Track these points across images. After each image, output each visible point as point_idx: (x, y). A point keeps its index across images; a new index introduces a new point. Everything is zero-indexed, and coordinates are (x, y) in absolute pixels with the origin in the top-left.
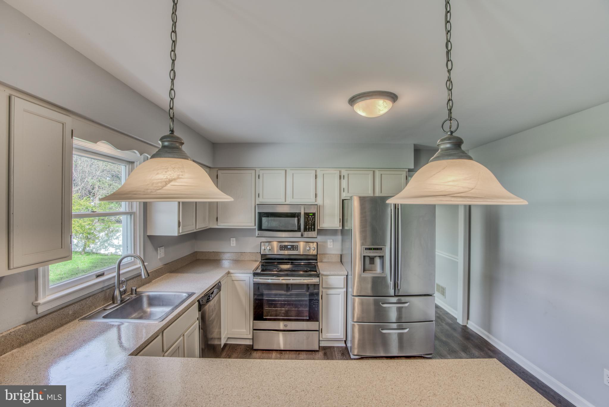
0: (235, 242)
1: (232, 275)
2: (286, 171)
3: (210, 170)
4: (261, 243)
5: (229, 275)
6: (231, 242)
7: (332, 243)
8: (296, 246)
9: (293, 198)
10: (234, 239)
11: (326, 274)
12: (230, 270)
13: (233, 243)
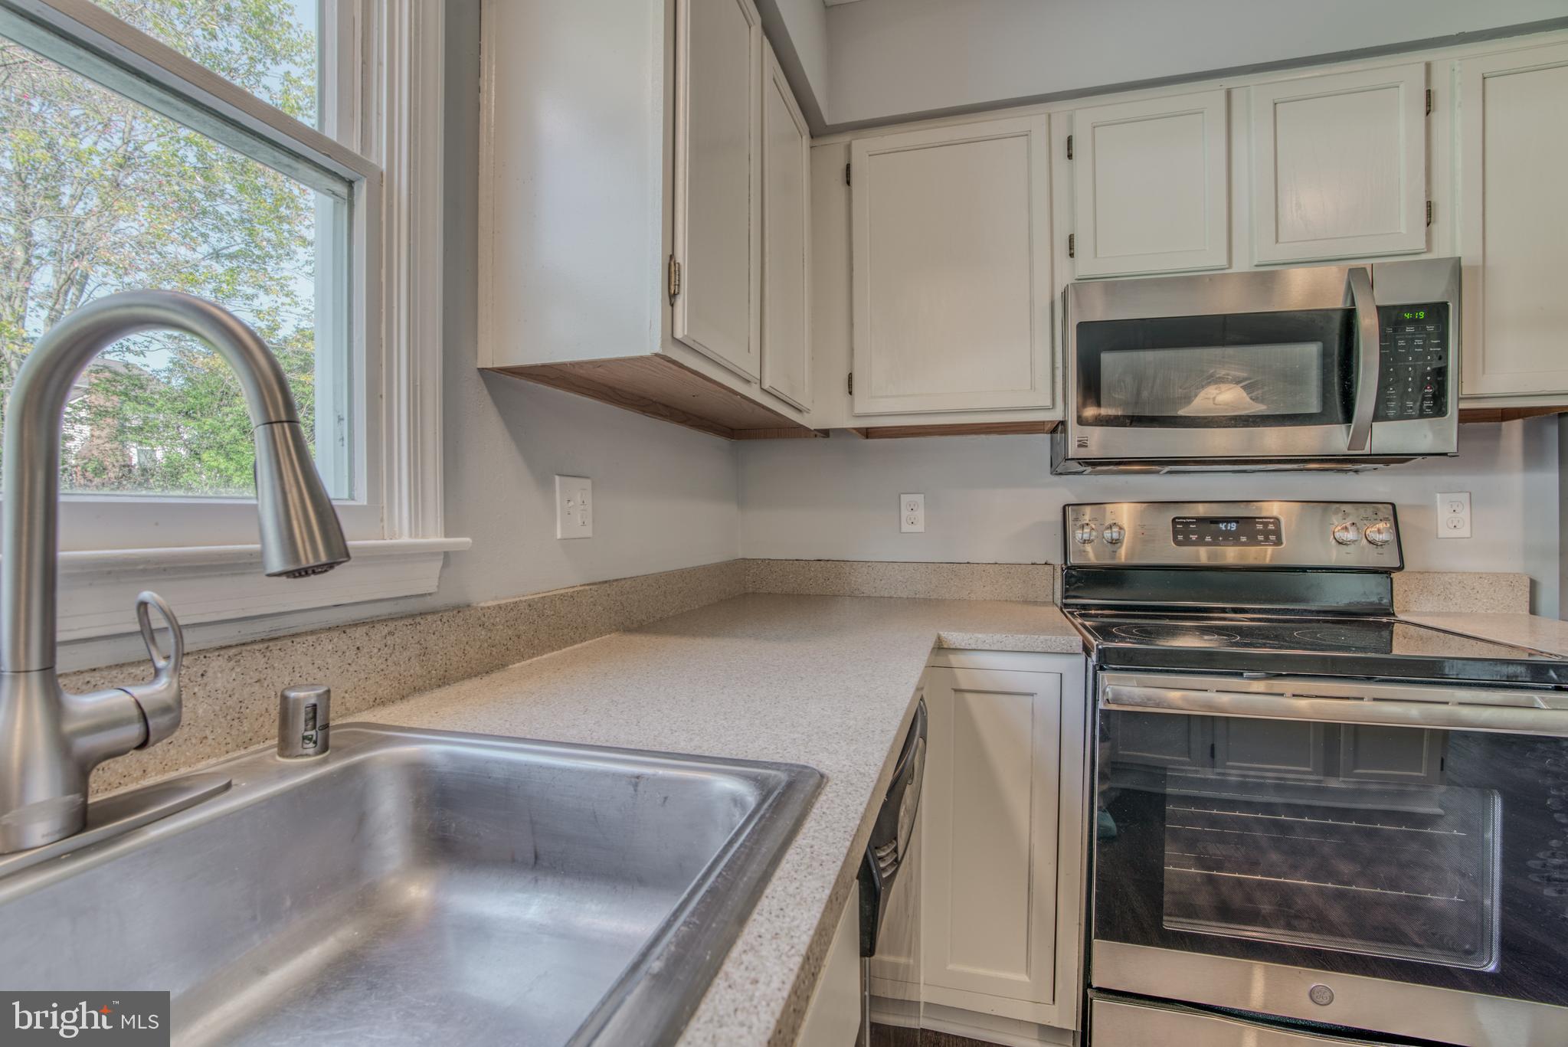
0: (920, 514)
1: (955, 659)
4: (1064, 508)
5: (941, 661)
6: (905, 512)
7: (1465, 514)
8: (1266, 524)
9: (1277, 241)
10: (919, 498)
12: (944, 634)
13: (914, 515)
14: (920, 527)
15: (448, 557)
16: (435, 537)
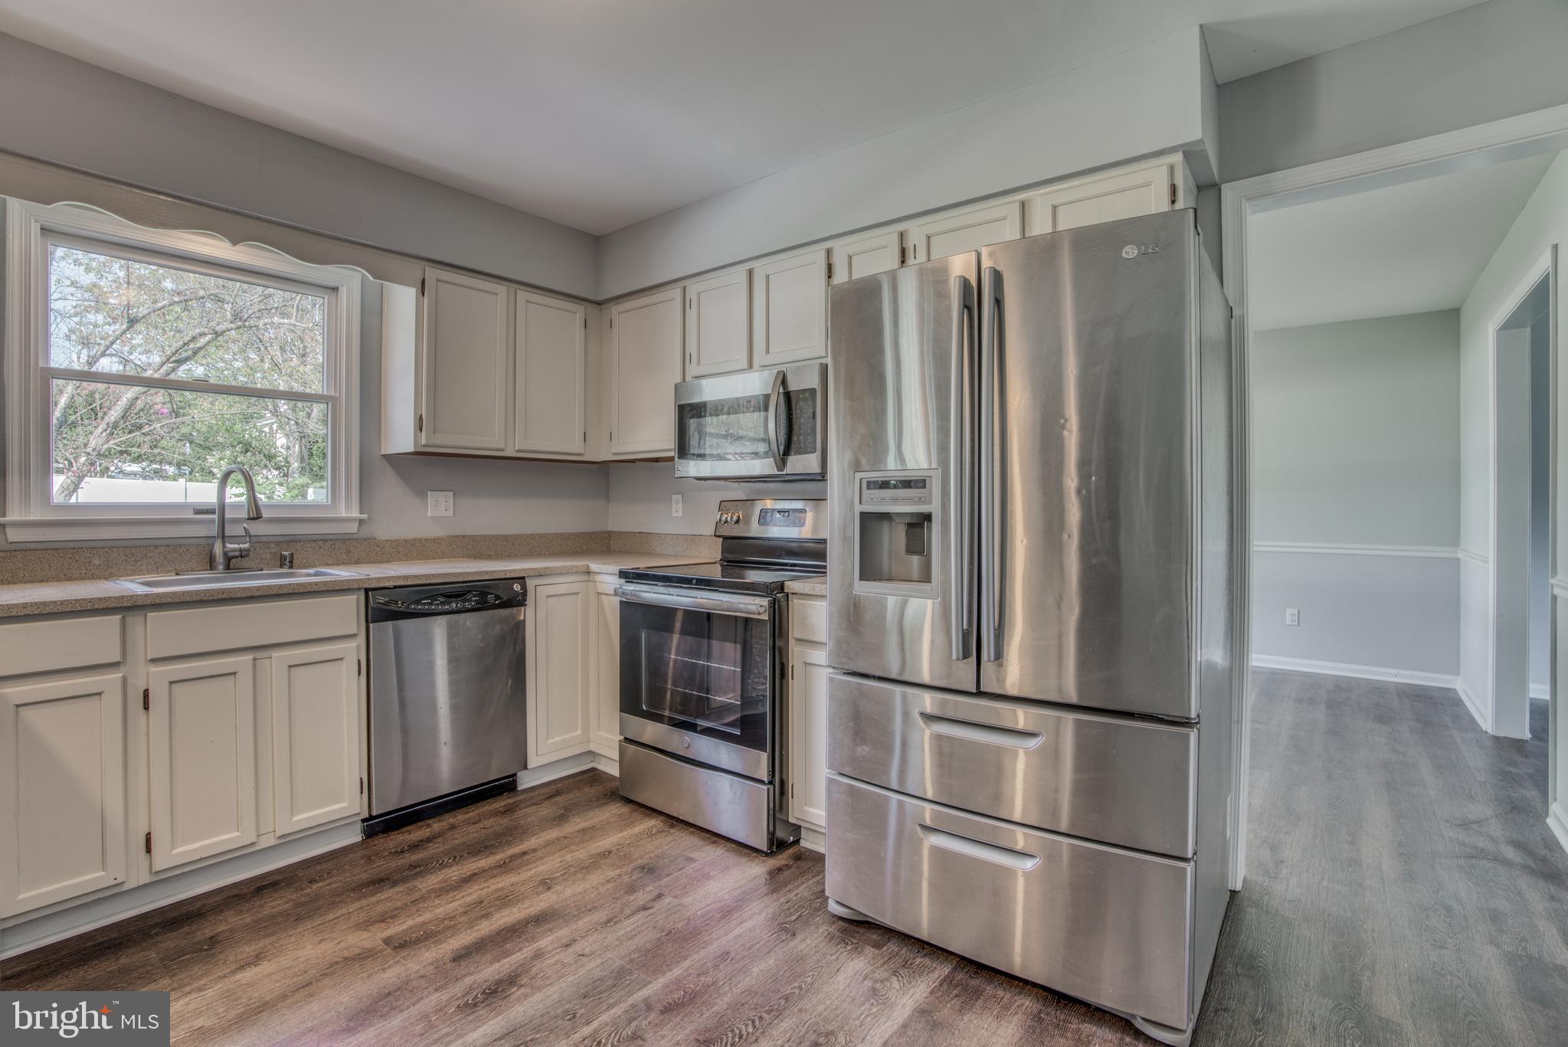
0: (680, 506)
1: (598, 578)
2: (751, 272)
3: (601, 309)
5: (591, 578)
6: (674, 505)
9: (768, 352)
10: (680, 497)
11: (801, 591)
12: (590, 565)
13: (677, 509)
14: (680, 514)
15: (361, 522)
16: (355, 513)
